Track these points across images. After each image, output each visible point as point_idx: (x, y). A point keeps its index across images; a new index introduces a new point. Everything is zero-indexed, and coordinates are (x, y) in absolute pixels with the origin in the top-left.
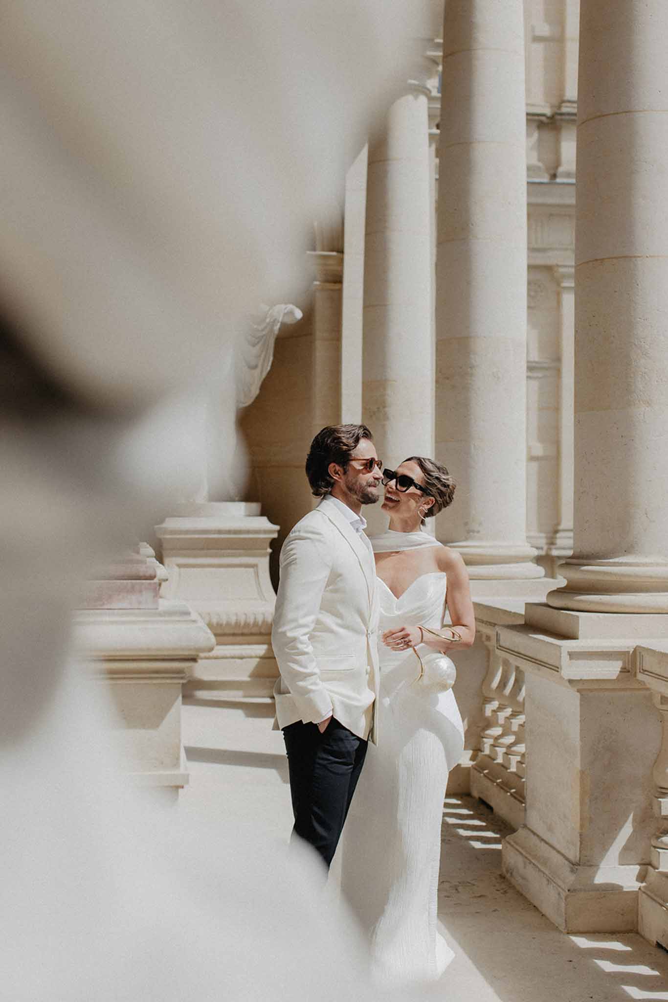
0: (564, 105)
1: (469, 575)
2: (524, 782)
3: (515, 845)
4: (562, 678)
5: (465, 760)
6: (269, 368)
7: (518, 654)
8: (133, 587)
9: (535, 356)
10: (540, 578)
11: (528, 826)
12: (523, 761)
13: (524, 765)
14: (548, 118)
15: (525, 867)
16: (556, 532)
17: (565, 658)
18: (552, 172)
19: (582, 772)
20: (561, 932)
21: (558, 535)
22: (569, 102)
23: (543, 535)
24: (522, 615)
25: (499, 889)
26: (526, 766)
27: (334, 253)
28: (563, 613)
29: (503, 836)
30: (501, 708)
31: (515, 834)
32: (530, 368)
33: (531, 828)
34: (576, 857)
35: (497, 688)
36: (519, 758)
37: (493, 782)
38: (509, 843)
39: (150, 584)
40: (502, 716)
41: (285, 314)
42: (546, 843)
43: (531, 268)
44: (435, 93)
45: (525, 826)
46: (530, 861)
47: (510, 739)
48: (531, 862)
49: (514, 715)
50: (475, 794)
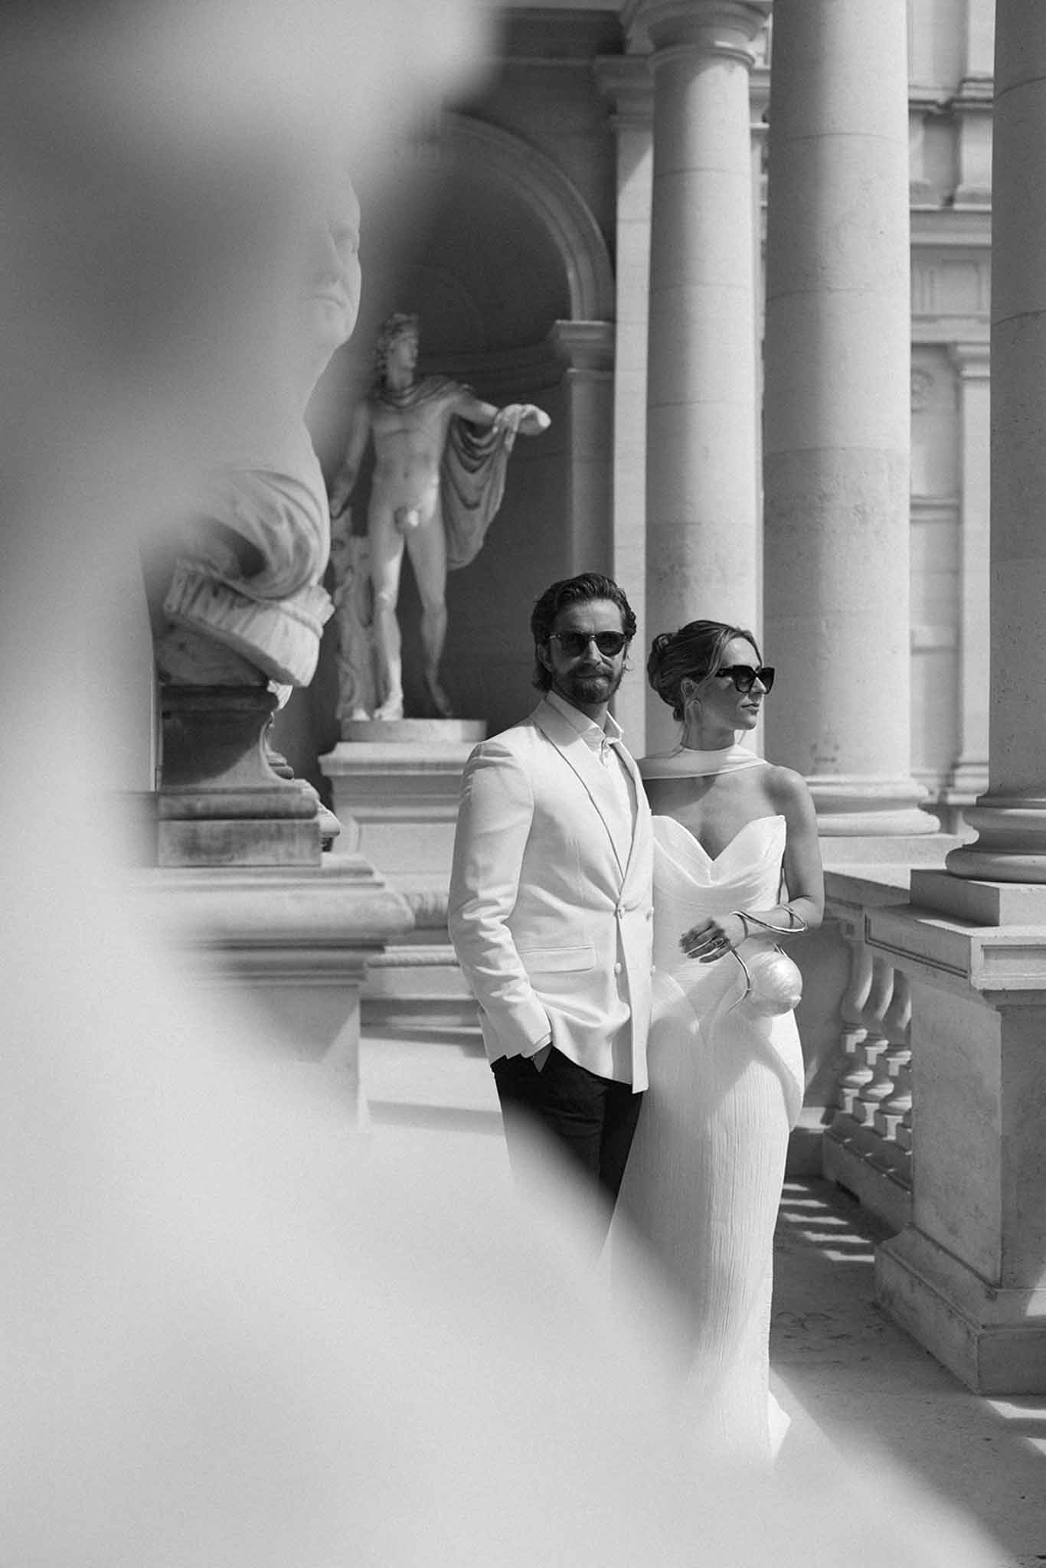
0: (965, 85)
1: (819, 830)
2: (909, 1156)
3: (897, 1256)
4: (972, 989)
5: (814, 1121)
6: (497, 507)
7: (901, 952)
8: (279, 831)
9: (921, 489)
10: (931, 833)
11: (918, 1226)
12: (907, 1123)
13: (910, 1130)
14: (940, 107)
15: (913, 1291)
16: (955, 766)
17: (977, 957)
18: (946, 193)
19: (1005, 1139)
20: (972, 1394)
21: (960, 771)
22: (974, 80)
23: (934, 771)
24: (906, 890)
25: (871, 1325)
26: (914, 1131)
27: (600, 323)
28: (973, 884)
29: (877, 1241)
30: (871, 1040)
31: (896, 1237)
32: (914, 507)
33: (922, 1228)
34: (995, 1273)
35: (864, 1009)
36: (900, 1119)
37: (859, 1156)
38: (888, 1253)
39: (307, 825)
40: (873, 1052)
41: (523, 421)
42: (946, 1251)
43: (915, 347)
44: (760, 64)
45: (913, 1226)
46: (920, 1280)
47: (887, 1088)
48: (921, 1283)
49: (892, 1050)
50: (831, 1175)
